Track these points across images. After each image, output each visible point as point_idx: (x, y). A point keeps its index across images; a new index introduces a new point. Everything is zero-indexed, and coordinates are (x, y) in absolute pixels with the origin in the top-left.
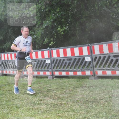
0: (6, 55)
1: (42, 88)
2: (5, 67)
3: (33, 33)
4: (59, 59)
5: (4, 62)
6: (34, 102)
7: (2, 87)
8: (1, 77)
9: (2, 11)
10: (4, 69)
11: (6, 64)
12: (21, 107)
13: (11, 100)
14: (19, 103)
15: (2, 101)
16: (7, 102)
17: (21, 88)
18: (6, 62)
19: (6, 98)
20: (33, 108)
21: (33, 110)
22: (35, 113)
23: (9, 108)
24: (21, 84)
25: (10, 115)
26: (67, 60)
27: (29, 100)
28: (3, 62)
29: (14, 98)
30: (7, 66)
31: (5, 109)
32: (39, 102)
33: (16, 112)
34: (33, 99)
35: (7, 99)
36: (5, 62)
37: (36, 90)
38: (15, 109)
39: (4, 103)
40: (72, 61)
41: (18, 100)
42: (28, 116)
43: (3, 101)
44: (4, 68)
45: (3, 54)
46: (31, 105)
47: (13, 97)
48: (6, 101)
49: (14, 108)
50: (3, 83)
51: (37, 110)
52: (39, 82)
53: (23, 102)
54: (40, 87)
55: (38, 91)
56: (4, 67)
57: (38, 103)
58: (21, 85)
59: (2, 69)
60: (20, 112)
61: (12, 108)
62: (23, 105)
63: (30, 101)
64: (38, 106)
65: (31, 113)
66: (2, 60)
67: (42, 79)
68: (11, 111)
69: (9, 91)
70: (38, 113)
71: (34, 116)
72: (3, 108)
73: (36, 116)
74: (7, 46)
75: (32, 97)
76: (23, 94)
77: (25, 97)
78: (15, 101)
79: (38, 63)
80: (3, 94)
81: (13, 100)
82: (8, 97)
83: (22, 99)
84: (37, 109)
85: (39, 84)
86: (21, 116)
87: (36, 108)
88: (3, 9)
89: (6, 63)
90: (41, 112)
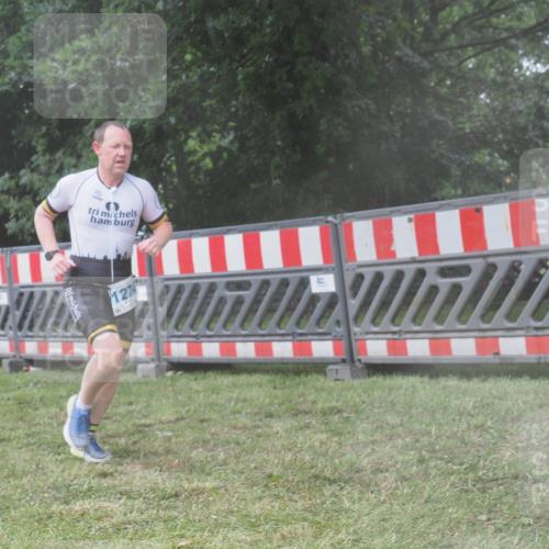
4: (188, 284)
6: (67, 482)
12: (8, 507)
17: (8, 416)
20: (64, 512)
21: (64, 523)
22: (71, 535)
24: (8, 399)
26: (229, 286)
27: (45, 474)
34: (63, 471)
40: (248, 295)
46: (56, 499)
51: (82, 523)
53: (17, 482)
57: (90, 489)
58: (10, 402)
62: (20, 500)
63: (51, 480)
64: (87, 502)
65: (51, 536)
70: (86, 537)
75: (62, 461)
76: (21, 448)
77: (26, 461)
83: (13, 472)
84: (82, 515)
87: (77, 512)
90: (100, 528)
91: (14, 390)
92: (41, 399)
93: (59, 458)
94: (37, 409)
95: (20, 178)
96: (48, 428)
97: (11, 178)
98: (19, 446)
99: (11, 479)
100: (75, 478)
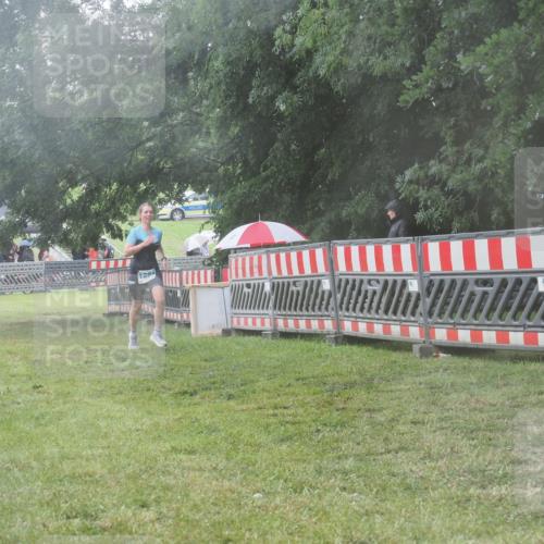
0: (355, 250)
1: (518, 406)
2: (349, 303)
3: (481, 152)
5: (347, 281)
6: (483, 467)
7: (335, 393)
8: (334, 347)
9: (341, 54)
10: (347, 314)
11: (355, 293)
12: (426, 488)
13: (382, 454)
14: (414, 468)
15: (339, 458)
16: (361, 460)
17: (421, 400)
18: (354, 281)
19: (358, 444)
20: (482, 496)
21: (482, 507)
22: (490, 519)
23: (371, 490)
24: (420, 384)
25: (378, 519)
27: (460, 458)
28: (340, 280)
29: (391, 447)
30: (357, 299)
31: (354, 492)
32: (509, 469)
33: (404, 510)
34: (477, 456)
35: (360, 447)
36: (351, 282)
37: (491, 414)
38: (400, 495)
39: (349, 464)
41: (410, 453)
42: (461, 531)
43: (346, 457)
44: (347, 309)
45: (341, 245)
46: (473, 483)
47: (386, 439)
48: (359, 458)
49: (395, 492)
50: (340, 375)
51: (500, 508)
52: (503, 377)
53: (433, 464)
54: (507, 403)
55: (503, 417)
56: (344, 306)
57: (505, 475)
58: (422, 386)
59: (337, 312)
60: (423, 511)
61: (384, 489)
62: (437, 481)
63: (466, 464)
64: (503, 488)
65: (471, 519)
66: (336, 273)
67: (519, 366)
68: (382, 501)
69: (367, 414)
70: (504, 522)
71: (488, 533)
72: (344, 489)
73: (496, 534)
74: (359, 211)
75: (475, 446)
76: (435, 431)
77: (441, 444)
78: (400, 460)
79: (499, 292)
80: (343, 425)
81: (389, 456)
82: (367, 437)
83: (430, 454)
84: (500, 500)
85: (504, 389)
86: (429, 528)
87: (494, 497)
88: (345, 42)
89: (353, 288)
90: (519, 515)
91: (424, 375)
92: (452, 385)
93: (473, 443)
94: (447, 394)
95: (429, 168)
96: (460, 414)
97: (421, 168)
98: (433, 429)
99: (427, 462)
100: (490, 463)
